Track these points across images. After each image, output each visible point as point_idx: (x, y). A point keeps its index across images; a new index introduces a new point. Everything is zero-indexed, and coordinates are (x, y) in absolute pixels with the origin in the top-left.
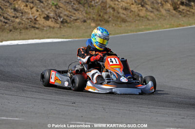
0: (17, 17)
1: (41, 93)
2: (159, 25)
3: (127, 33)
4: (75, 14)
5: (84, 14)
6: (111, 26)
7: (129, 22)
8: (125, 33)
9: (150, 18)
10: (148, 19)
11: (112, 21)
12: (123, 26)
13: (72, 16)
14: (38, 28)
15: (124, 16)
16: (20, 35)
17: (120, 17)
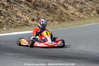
0: (18, 20)
1: (30, 58)
2: (90, 22)
3: (74, 26)
4: (47, 17)
5: (52, 17)
6: (65, 23)
7: (75, 20)
8: (73, 26)
9: (85, 18)
10: (84, 19)
11: (66, 21)
12: (72, 23)
13: (46, 19)
14: (28, 25)
15: (72, 18)
16: (20, 29)
17: (70, 18)
